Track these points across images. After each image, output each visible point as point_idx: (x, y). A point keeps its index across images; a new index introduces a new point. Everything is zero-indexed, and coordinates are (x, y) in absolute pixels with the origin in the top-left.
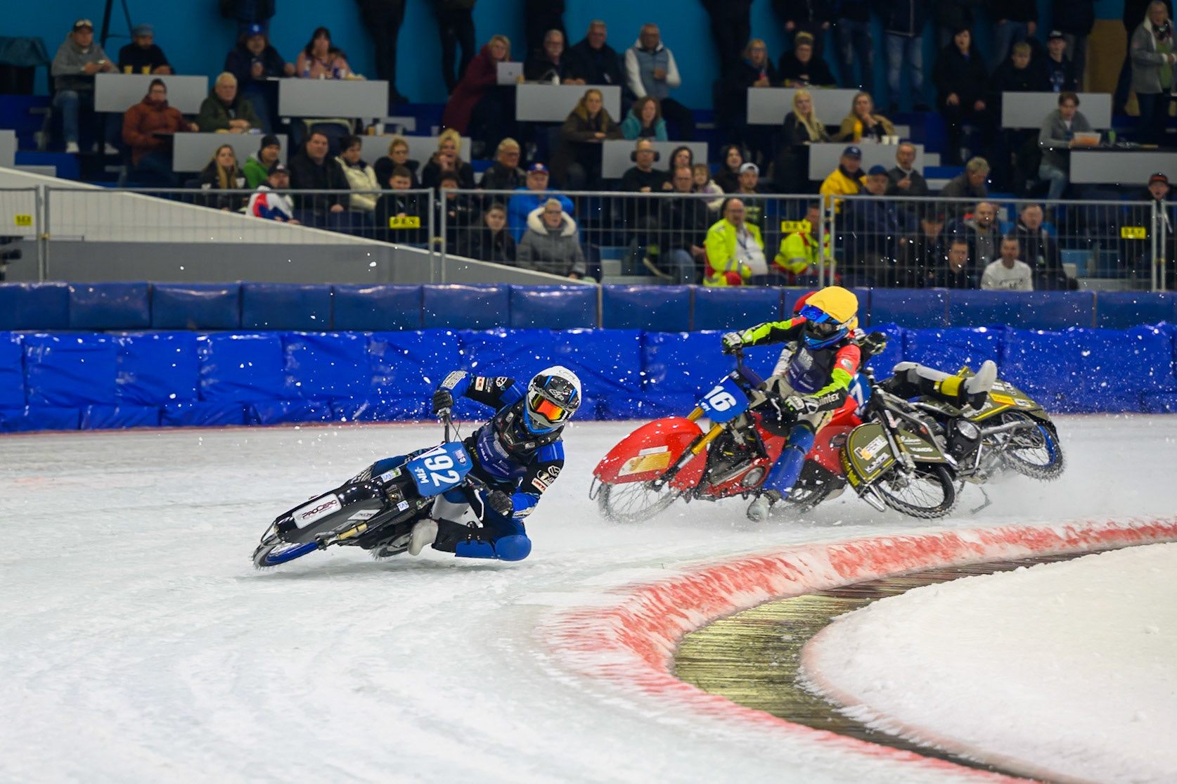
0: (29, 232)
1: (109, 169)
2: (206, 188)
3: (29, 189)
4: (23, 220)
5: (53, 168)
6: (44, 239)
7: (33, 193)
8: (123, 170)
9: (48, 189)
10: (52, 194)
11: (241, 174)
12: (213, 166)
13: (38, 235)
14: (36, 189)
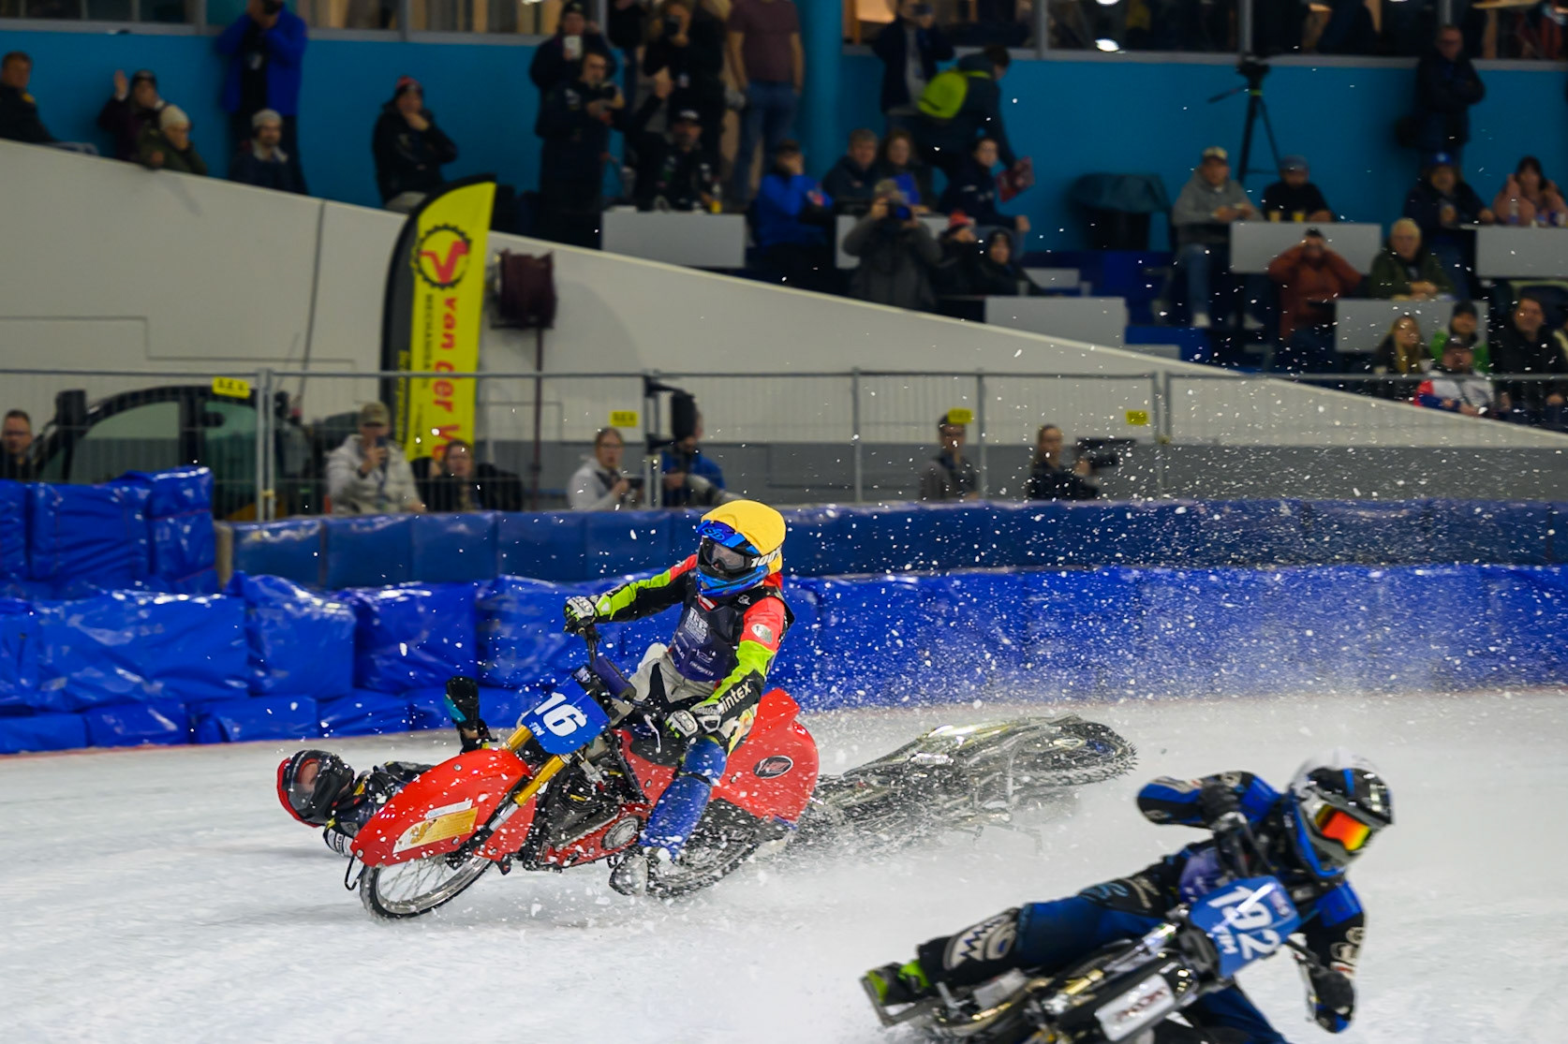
0: (1145, 432)
1: (1250, 348)
2: (1381, 372)
3: (1141, 376)
4: (1137, 418)
5: (1175, 349)
6: (1164, 442)
7: (1148, 383)
8: (1269, 352)
9: (1170, 376)
10: (1176, 384)
11: (1427, 354)
12: (1389, 343)
13: (1157, 436)
14: (1153, 376)
